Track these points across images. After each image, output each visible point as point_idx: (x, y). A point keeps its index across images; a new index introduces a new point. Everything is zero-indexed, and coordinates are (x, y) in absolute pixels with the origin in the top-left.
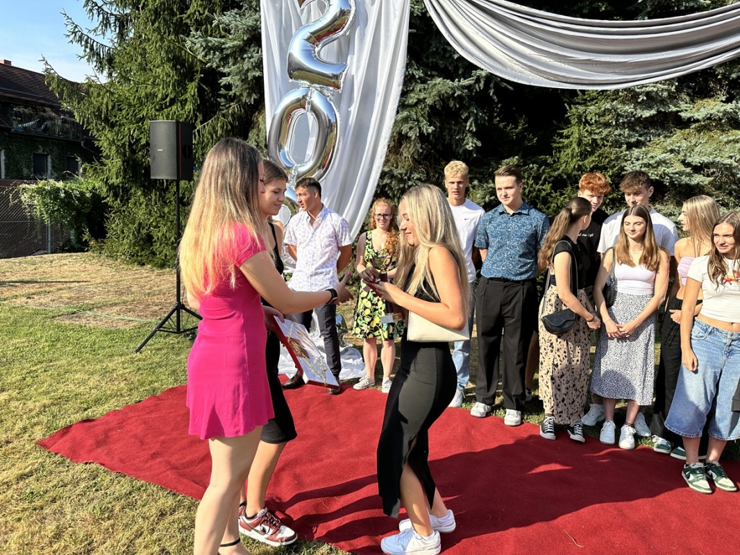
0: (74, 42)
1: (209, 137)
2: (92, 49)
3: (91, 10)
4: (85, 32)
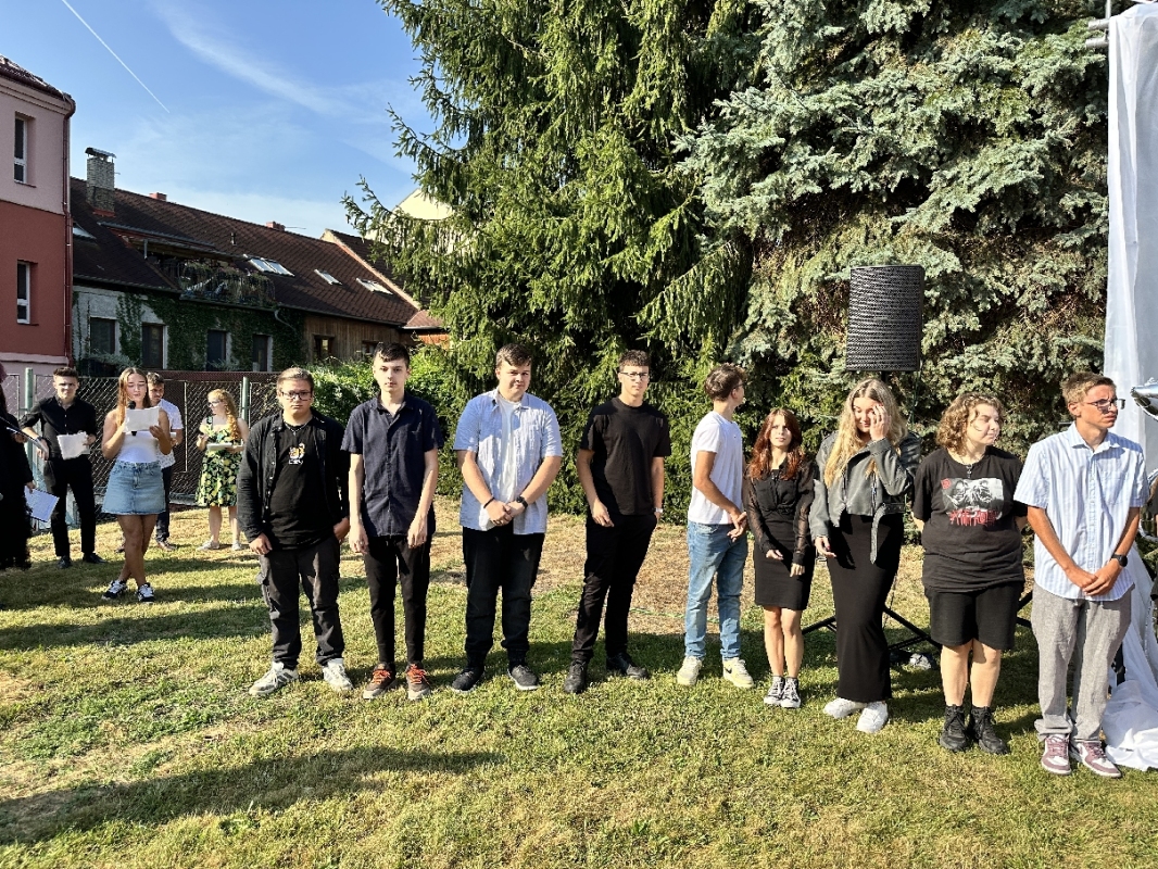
0: (404, 155)
1: (692, 298)
2: (430, 166)
3: (434, 105)
4: (421, 139)
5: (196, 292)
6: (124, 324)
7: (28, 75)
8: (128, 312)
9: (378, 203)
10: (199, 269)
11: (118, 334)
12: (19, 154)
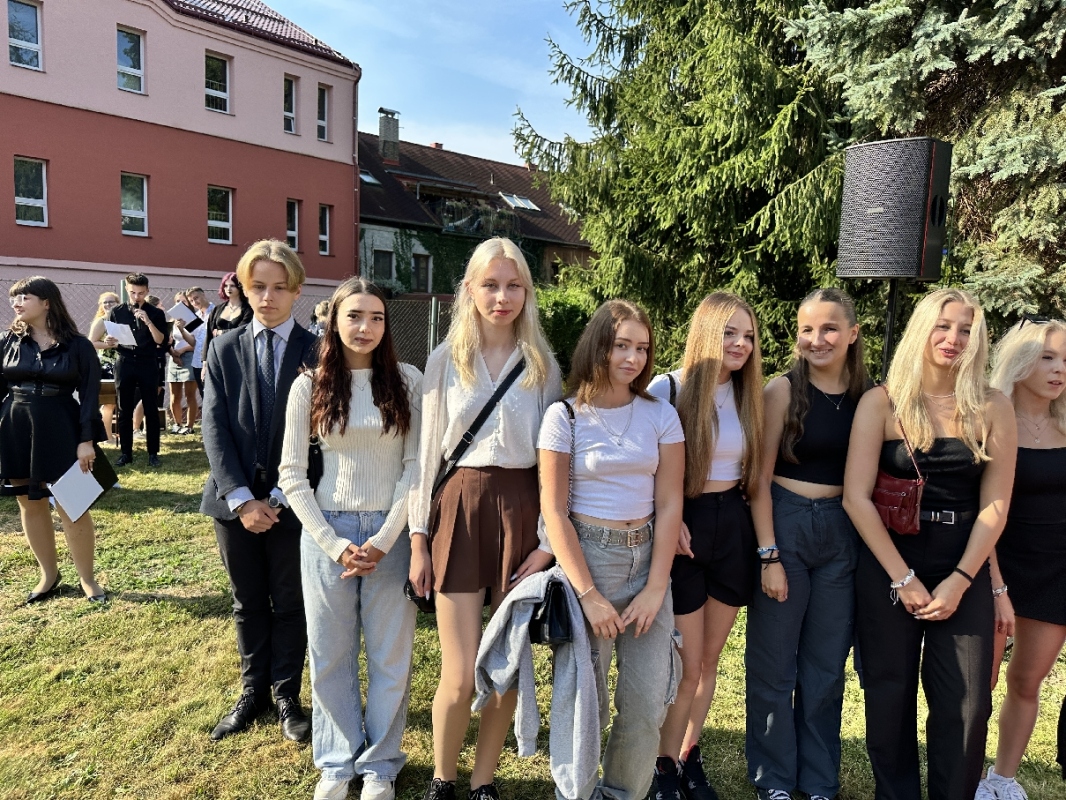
0: (560, 82)
1: (808, 205)
2: (584, 89)
3: (588, 27)
4: (576, 63)
5: (456, 227)
6: (398, 255)
7: (330, 51)
8: (402, 245)
9: (533, 131)
10: (457, 207)
11: (394, 263)
12: (321, 116)
